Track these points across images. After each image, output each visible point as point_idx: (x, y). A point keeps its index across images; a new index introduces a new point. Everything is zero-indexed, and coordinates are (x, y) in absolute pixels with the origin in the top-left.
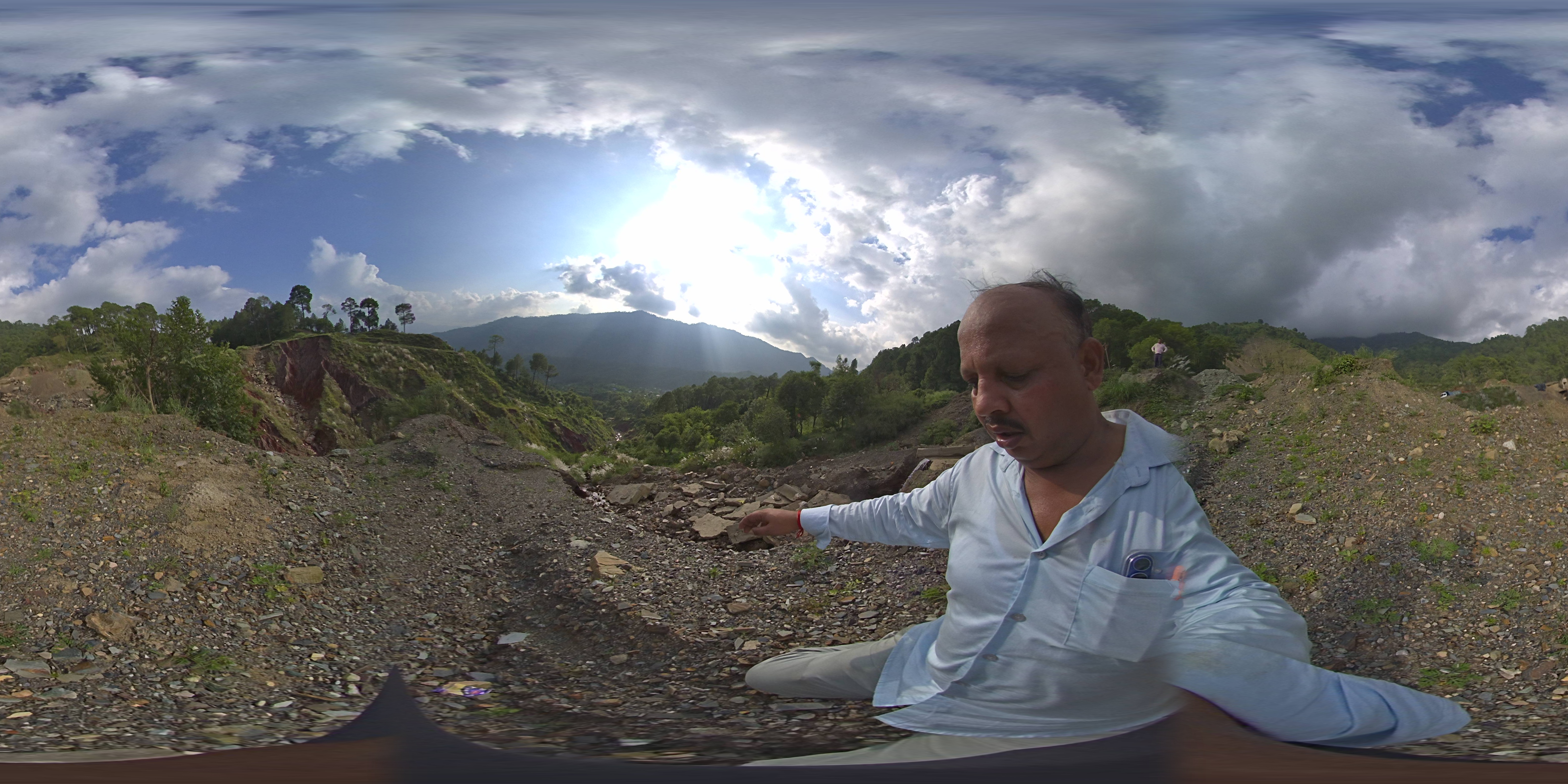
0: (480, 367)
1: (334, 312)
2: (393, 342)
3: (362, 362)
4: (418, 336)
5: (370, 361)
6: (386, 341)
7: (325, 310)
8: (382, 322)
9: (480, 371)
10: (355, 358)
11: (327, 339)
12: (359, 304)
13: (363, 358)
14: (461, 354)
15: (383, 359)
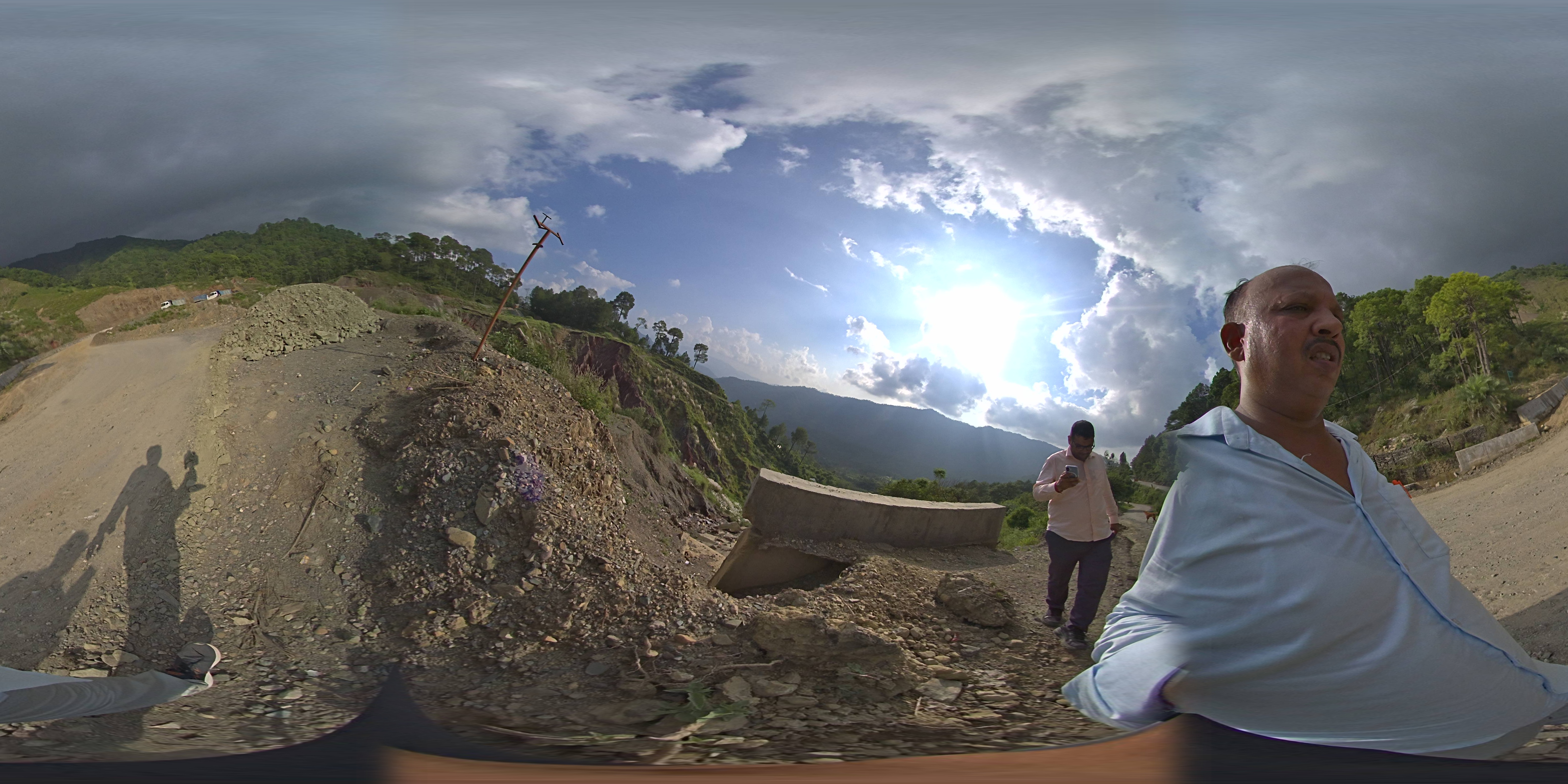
0: (743, 422)
1: (646, 326)
2: (679, 373)
3: (646, 379)
4: (702, 376)
5: (653, 381)
6: (675, 370)
7: (639, 322)
8: (680, 352)
9: (741, 425)
10: (642, 373)
11: (627, 347)
12: (668, 329)
13: (649, 376)
14: (731, 405)
15: (664, 384)
